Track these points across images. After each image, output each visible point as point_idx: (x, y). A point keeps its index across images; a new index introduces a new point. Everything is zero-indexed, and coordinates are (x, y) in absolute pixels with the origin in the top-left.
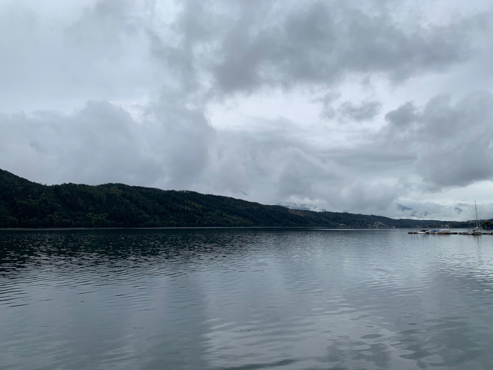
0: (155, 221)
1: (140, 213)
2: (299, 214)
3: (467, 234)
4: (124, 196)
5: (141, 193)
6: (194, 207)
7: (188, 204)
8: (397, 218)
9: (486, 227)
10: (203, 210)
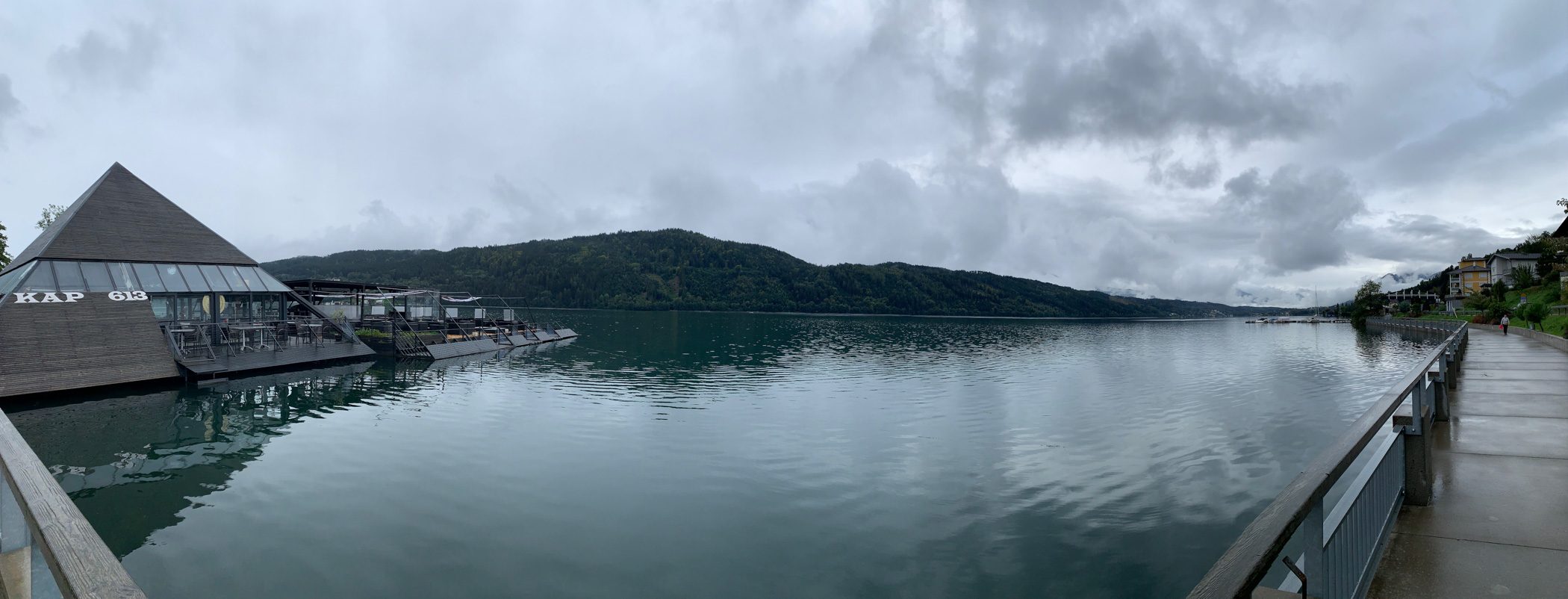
0: (942, 307)
1: (924, 298)
2: (1122, 302)
3: (1306, 322)
4: (905, 277)
5: (925, 274)
6: (989, 292)
7: (981, 288)
8: (1235, 305)
9: (1326, 315)
10: (1001, 296)
